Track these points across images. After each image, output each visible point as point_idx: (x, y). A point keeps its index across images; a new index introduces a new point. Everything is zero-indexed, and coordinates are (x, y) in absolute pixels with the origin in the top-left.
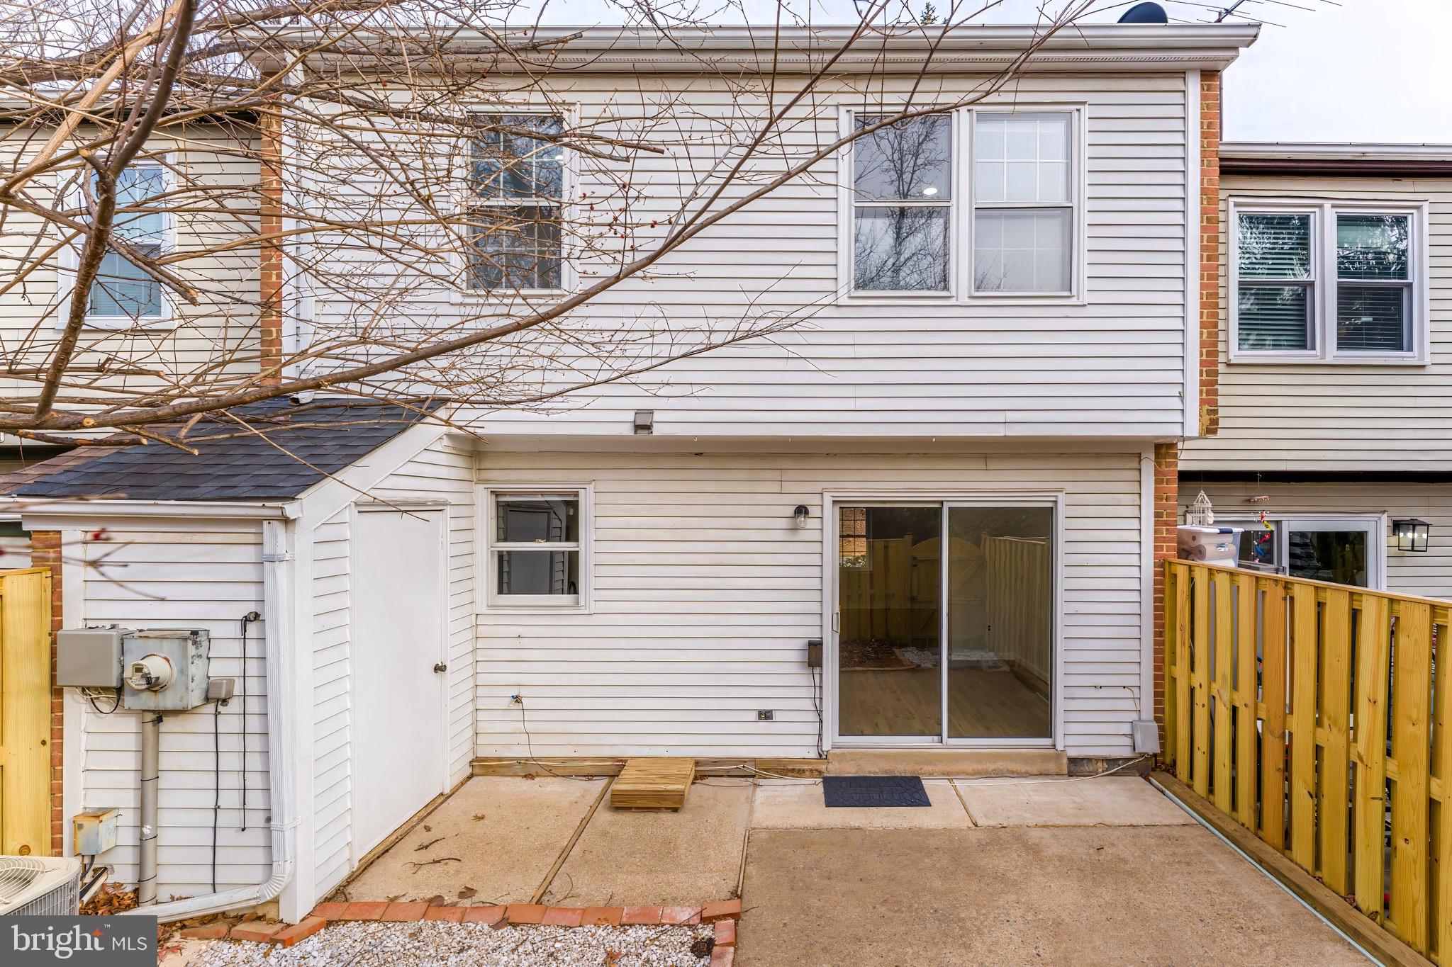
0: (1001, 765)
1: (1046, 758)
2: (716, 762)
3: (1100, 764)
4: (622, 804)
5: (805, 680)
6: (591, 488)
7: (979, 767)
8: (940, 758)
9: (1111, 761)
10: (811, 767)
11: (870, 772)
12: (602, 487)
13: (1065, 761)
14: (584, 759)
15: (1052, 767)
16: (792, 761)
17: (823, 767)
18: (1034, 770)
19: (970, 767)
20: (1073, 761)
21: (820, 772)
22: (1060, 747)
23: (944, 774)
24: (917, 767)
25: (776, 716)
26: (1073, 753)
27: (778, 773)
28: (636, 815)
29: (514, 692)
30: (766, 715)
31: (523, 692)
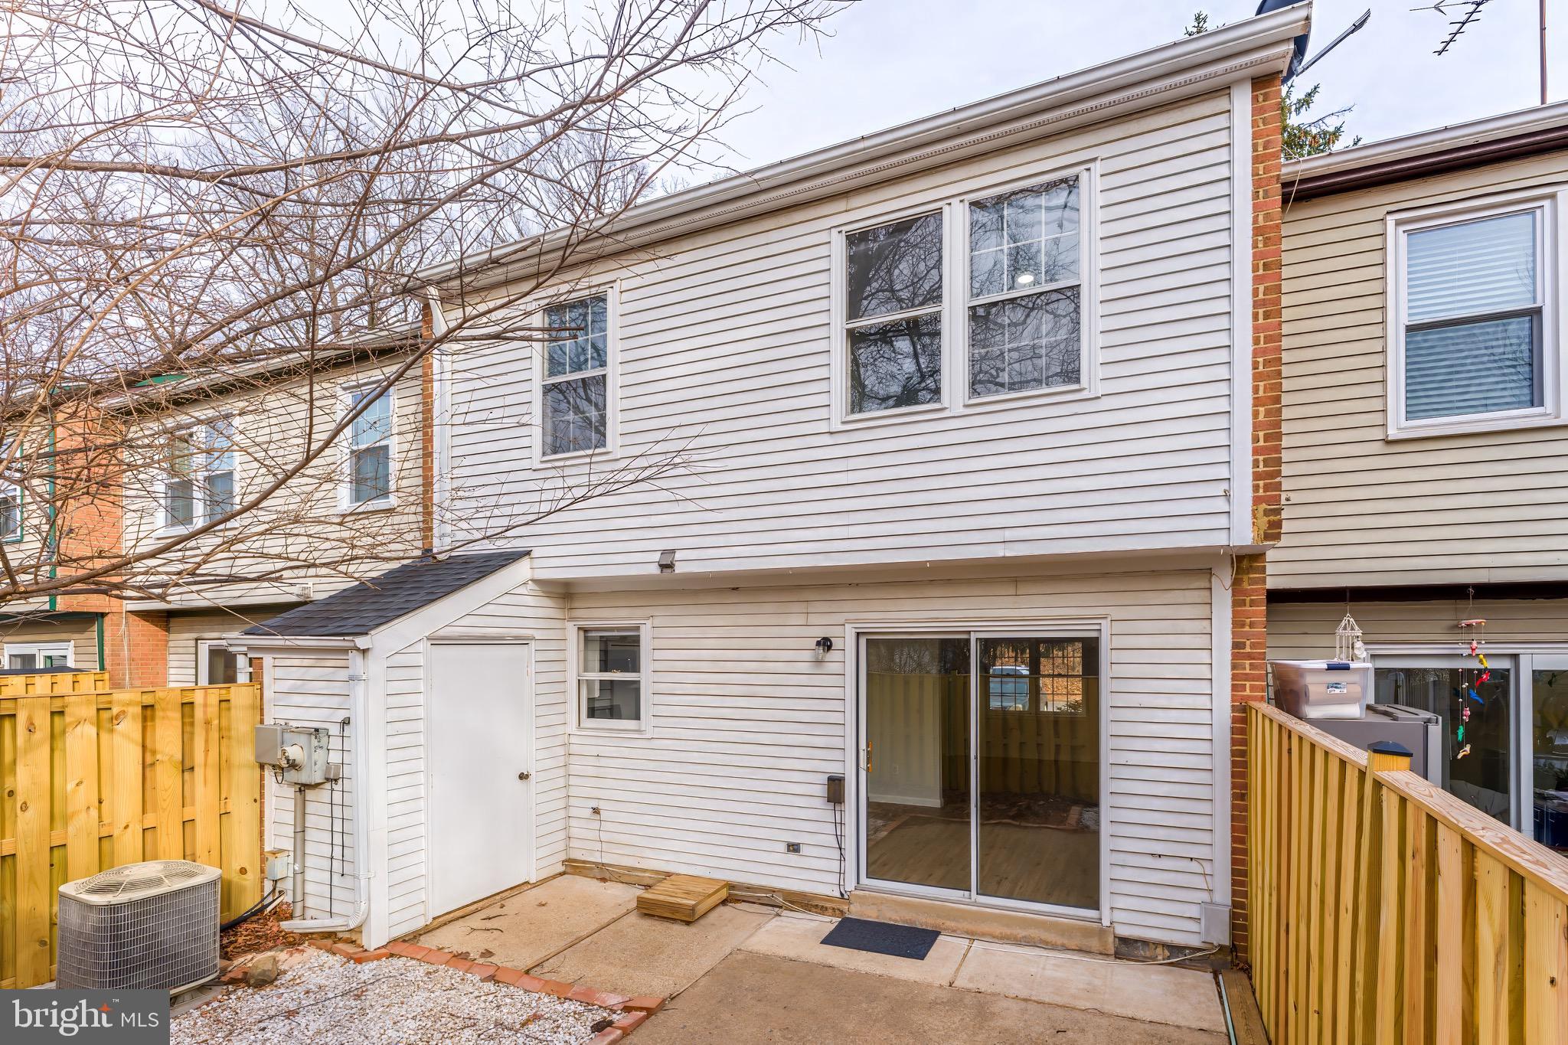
0: (1034, 933)
1: (1087, 933)
2: (749, 888)
3: (1159, 950)
4: (648, 910)
5: (829, 816)
6: (649, 623)
7: (1007, 931)
8: (963, 915)
9: (1174, 949)
10: (834, 905)
11: (890, 919)
12: (657, 622)
13: (1111, 939)
14: (645, 871)
15: (1094, 944)
16: (815, 896)
17: (845, 908)
18: (1072, 944)
19: (998, 929)
20: (1124, 941)
21: (842, 912)
22: (1106, 923)
23: (967, 933)
24: (940, 921)
25: (804, 850)
26: (1123, 931)
27: (802, 907)
28: (656, 923)
29: (594, 804)
30: (794, 848)
31: (601, 805)
